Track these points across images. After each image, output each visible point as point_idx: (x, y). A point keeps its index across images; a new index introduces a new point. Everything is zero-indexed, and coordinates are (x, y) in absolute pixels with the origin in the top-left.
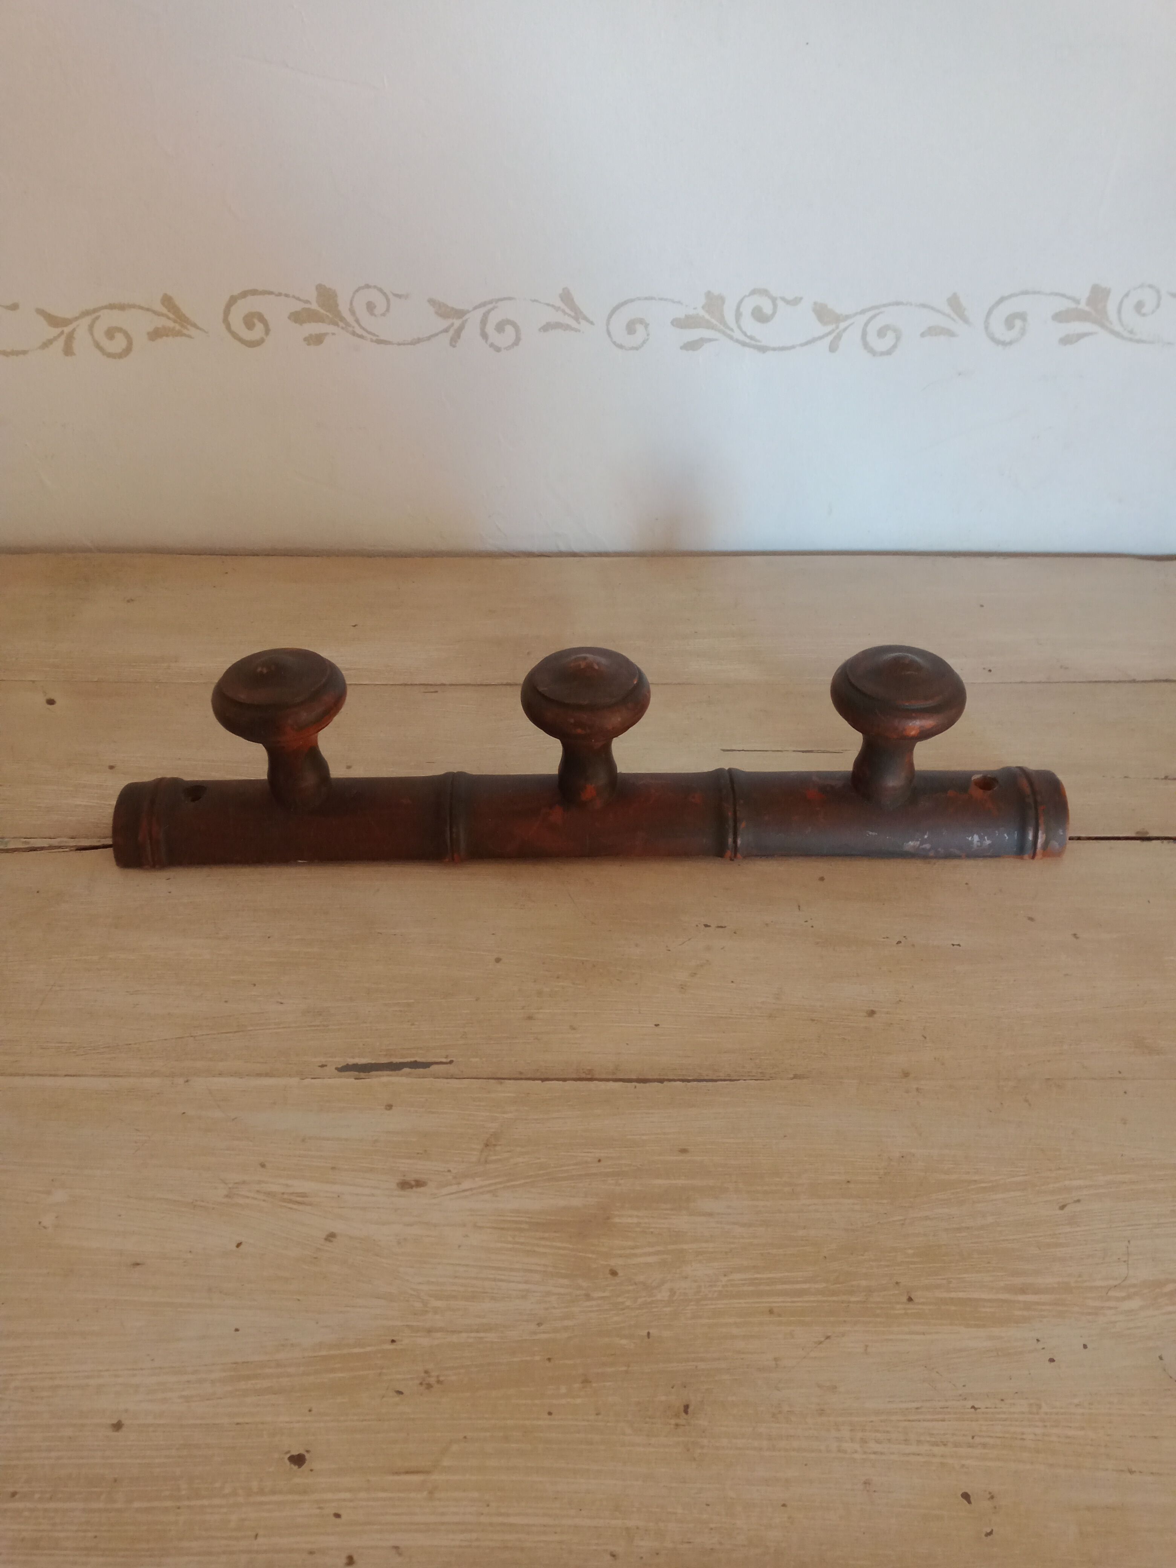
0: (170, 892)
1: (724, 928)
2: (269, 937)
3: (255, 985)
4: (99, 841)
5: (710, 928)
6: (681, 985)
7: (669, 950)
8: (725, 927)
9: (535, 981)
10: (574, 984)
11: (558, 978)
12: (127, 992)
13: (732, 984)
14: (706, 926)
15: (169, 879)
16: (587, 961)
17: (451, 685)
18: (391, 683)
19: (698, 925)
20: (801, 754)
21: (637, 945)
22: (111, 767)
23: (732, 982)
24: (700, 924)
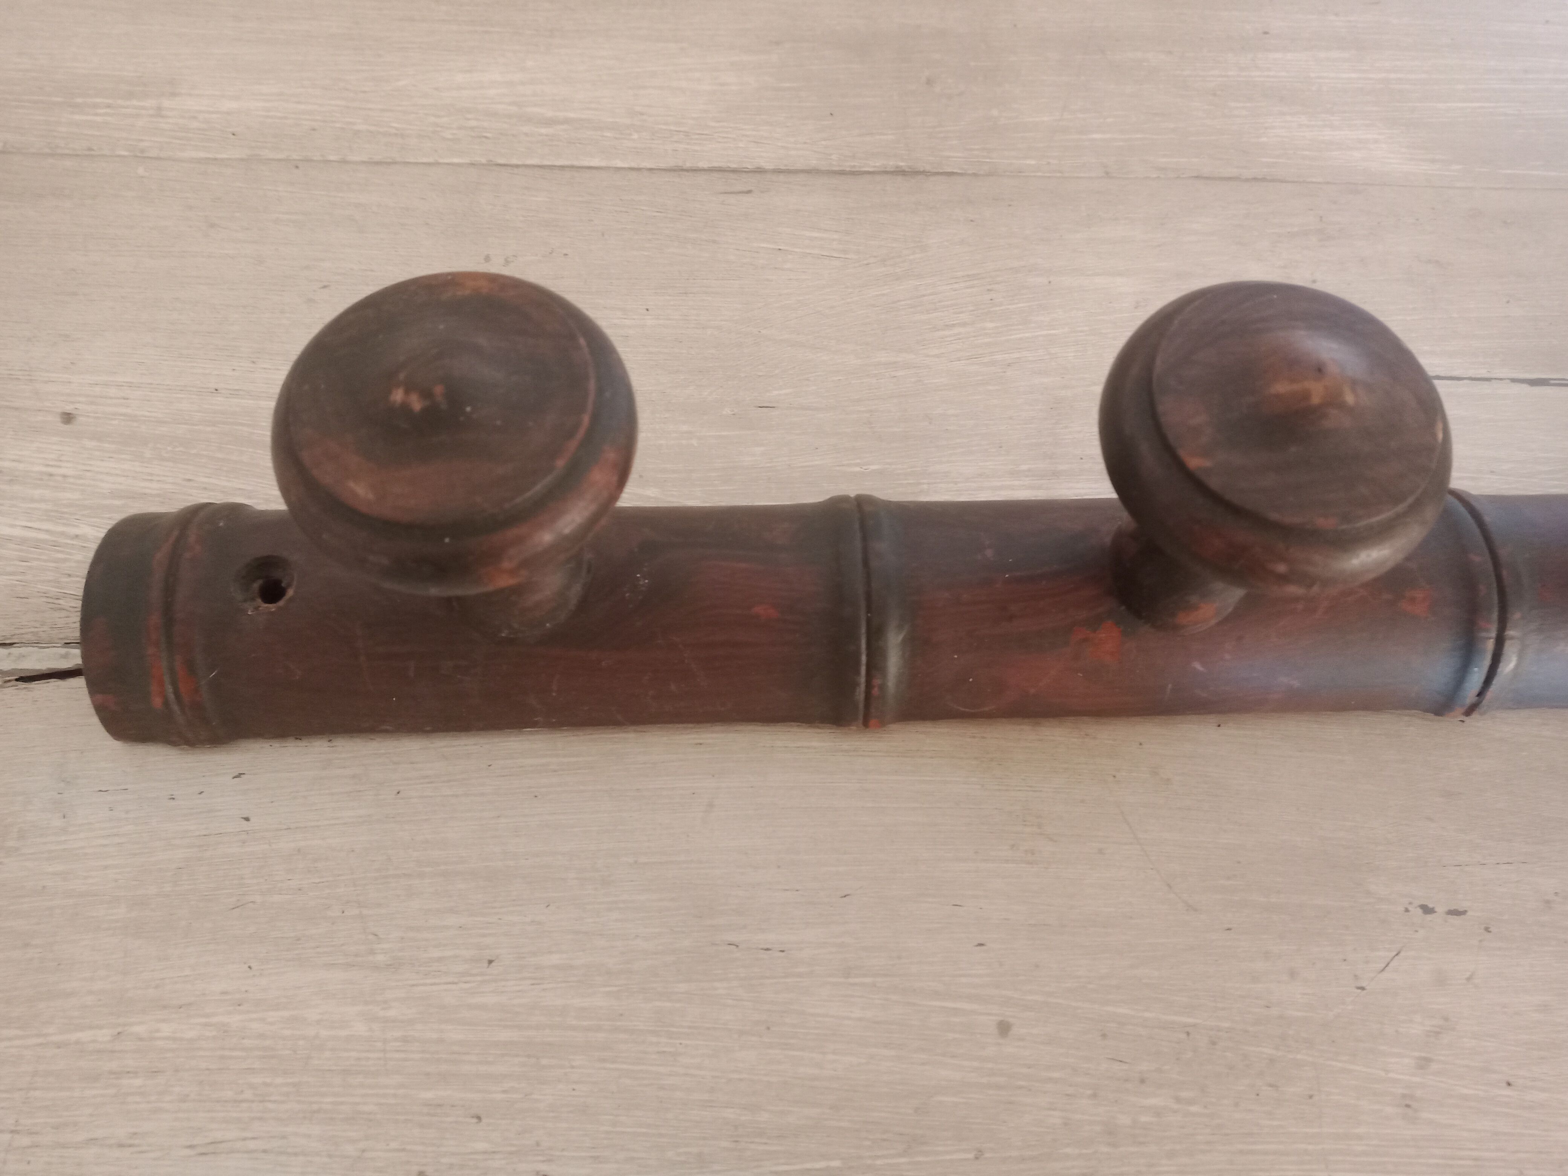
0: (247, 819)
1: (1463, 916)
2: (490, 962)
3: (479, 1118)
4: (65, 656)
5: (1434, 915)
6: (1404, 1096)
7: (1363, 988)
8: (1464, 913)
9: (1094, 1096)
10: (1178, 1100)
11: (1142, 1081)
12: (191, 1147)
13: (1508, 1092)
14: (1427, 910)
15: (239, 775)
16: (1194, 1025)
17: (778, 171)
18: (649, 166)
19: (1410, 909)
20: (1525, 388)
21: (1293, 974)
22: (68, 418)
23: (1509, 1084)
24: (1410, 903)
